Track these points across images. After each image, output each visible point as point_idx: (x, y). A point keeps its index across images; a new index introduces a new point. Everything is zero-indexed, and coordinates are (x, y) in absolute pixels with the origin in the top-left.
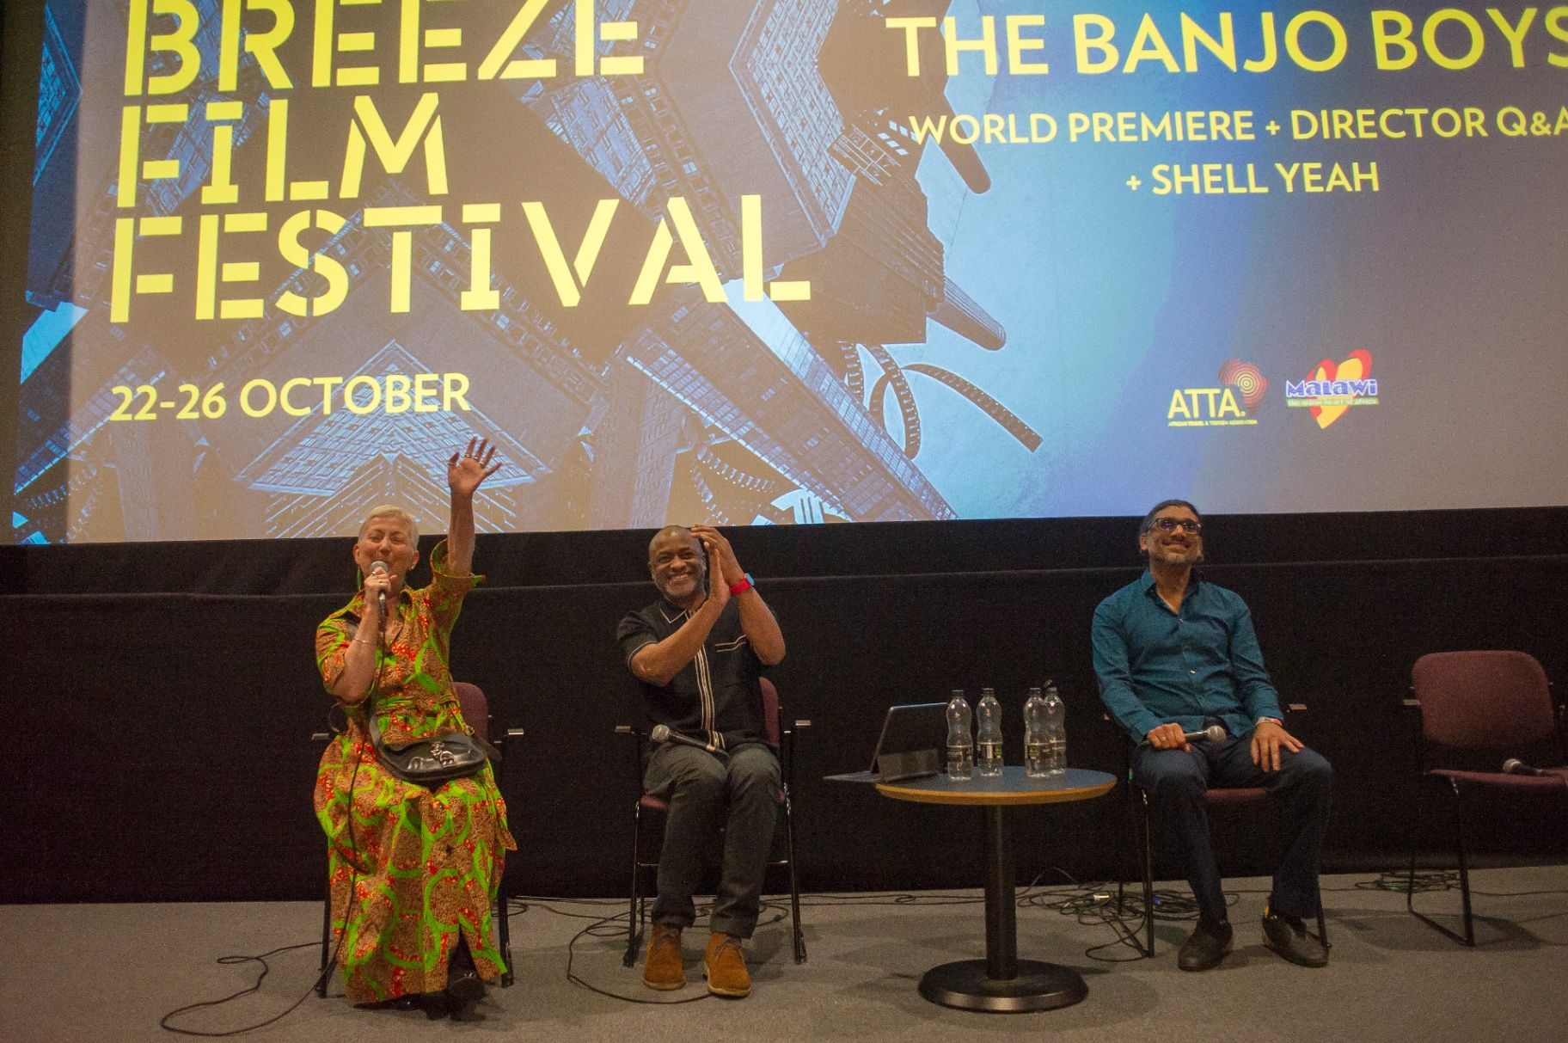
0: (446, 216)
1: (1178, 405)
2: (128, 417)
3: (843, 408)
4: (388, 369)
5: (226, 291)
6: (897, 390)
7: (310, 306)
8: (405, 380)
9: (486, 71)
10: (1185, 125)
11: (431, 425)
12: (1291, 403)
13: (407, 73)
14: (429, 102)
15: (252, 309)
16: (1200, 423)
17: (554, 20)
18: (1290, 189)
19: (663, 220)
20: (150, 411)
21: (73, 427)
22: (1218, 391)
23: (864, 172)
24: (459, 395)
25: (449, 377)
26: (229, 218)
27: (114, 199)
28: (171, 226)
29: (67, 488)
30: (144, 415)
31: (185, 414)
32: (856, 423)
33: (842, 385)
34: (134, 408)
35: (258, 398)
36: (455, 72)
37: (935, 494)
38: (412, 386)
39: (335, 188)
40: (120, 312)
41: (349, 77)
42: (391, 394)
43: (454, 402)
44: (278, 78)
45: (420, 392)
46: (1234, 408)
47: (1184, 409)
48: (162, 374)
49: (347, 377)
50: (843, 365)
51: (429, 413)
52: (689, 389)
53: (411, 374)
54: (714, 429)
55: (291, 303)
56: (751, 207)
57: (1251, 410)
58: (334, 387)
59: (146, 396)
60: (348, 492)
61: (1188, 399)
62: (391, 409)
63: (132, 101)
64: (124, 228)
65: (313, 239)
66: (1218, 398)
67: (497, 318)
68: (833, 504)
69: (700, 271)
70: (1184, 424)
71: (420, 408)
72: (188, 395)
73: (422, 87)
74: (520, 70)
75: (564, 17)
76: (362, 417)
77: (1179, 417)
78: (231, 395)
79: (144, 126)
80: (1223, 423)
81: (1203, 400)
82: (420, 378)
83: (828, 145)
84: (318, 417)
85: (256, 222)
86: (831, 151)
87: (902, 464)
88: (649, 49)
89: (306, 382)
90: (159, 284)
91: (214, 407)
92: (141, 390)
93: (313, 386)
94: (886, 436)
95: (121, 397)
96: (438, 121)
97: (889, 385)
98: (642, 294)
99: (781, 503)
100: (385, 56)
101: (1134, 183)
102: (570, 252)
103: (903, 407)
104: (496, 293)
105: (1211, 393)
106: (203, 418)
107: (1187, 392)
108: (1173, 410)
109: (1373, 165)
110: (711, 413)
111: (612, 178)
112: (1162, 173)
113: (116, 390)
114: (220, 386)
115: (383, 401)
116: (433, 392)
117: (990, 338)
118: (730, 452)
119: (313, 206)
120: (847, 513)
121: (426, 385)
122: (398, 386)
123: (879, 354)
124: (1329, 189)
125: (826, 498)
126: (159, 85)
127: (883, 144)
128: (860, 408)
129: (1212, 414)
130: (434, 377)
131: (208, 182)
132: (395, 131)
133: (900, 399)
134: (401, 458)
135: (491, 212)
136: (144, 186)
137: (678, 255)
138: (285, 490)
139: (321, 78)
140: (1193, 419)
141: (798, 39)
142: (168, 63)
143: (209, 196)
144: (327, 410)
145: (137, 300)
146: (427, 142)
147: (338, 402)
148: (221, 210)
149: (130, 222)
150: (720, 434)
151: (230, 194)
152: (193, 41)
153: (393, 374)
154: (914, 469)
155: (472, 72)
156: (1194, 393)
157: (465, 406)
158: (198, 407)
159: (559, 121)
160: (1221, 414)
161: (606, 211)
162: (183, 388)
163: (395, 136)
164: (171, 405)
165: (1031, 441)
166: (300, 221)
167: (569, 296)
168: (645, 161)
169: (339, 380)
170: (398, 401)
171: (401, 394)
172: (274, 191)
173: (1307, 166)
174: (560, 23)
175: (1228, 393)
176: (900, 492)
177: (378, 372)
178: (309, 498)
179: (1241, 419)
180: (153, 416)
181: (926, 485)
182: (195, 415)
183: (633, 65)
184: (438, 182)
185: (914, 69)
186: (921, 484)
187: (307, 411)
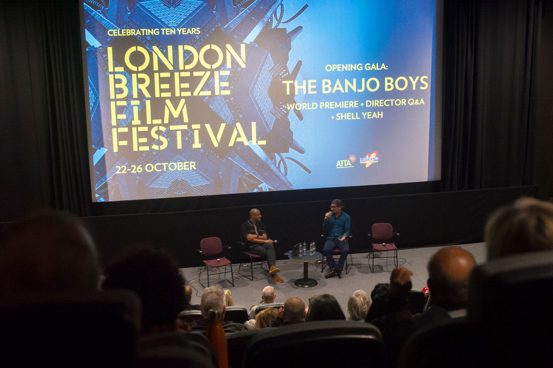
0: (188, 127)
1: (339, 164)
2: (120, 173)
3: (272, 167)
4: (178, 161)
5: (140, 144)
6: (283, 163)
7: (159, 148)
8: (182, 163)
9: (195, 94)
10: (344, 105)
11: (188, 173)
12: (361, 163)
13: (177, 94)
14: (183, 101)
15: (146, 148)
16: (343, 167)
17: (210, 82)
18: (364, 118)
19: (235, 128)
20: (125, 171)
21: (107, 175)
22: (347, 161)
23: (277, 116)
24: (193, 166)
25: (191, 163)
26: (139, 128)
27: (111, 124)
28: (126, 130)
29: (108, 188)
30: (123, 172)
31: (133, 172)
32: (275, 169)
33: (272, 162)
34: (121, 171)
35: (150, 168)
36: (188, 94)
37: (290, 183)
38: (183, 164)
39: (163, 121)
40: (116, 149)
41: (164, 95)
42: (179, 166)
43: (192, 168)
44: (147, 95)
45: (185, 166)
46: (350, 164)
47: (340, 165)
48: (127, 163)
49: (169, 163)
50: (272, 158)
51: (187, 170)
52: (241, 164)
53: (183, 161)
54: (246, 172)
55: (155, 147)
56: (254, 125)
57: (353, 164)
58: (166, 165)
59: (123, 168)
60: (170, 187)
61: (341, 162)
62: (179, 169)
63: (113, 100)
64: (114, 131)
65: (159, 133)
66: (347, 162)
67: (201, 150)
68: (270, 186)
69: (243, 139)
70: (340, 167)
71: (185, 169)
72: (133, 168)
73: (181, 97)
74: (203, 93)
75: (212, 81)
76: (173, 171)
77: (339, 166)
78: (143, 167)
79: (116, 106)
80: (347, 167)
81: (344, 162)
82: (185, 163)
83: (270, 110)
84: (163, 171)
85: (146, 129)
86: (270, 112)
87: (284, 177)
88: (231, 89)
89: (160, 164)
90: (125, 143)
91: (140, 170)
92: (122, 167)
93: (162, 165)
94: (281, 172)
95: (118, 169)
96: (185, 105)
97: (282, 162)
98: (231, 144)
99: (260, 186)
100: (172, 90)
101: (333, 117)
102: (216, 135)
103: (284, 166)
104: (200, 144)
105: (345, 161)
106: (137, 172)
107: (341, 161)
108: (338, 165)
109: (382, 112)
110: (246, 168)
111: (224, 118)
112: (338, 115)
113: (117, 167)
114: (141, 165)
115: (177, 168)
116: (188, 166)
117: (302, 151)
118: (250, 176)
119: (158, 125)
120: (273, 187)
121: (186, 164)
122: (180, 165)
123: (280, 155)
124: (373, 118)
125: (269, 185)
126: (119, 96)
127: (281, 110)
128: (276, 167)
129: (345, 165)
130: (188, 162)
131: (133, 119)
132: (176, 107)
133: (284, 164)
134: (182, 179)
135: (198, 126)
136: (118, 120)
137: (239, 135)
138: (157, 187)
139: (157, 95)
140: (341, 166)
141: (264, 86)
142: (121, 91)
143: (133, 123)
144: (165, 170)
145: (119, 147)
146: (183, 110)
147: (167, 168)
148: (137, 126)
149: (116, 129)
150: (248, 173)
151: (139, 122)
152: (126, 85)
153: (179, 162)
154: (286, 178)
155: (192, 94)
156: (342, 161)
157: (195, 168)
158: (136, 170)
159: (212, 106)
160: (347, 165)
161: (223, 126)
162: (132, 166)
163: (176, 109)
164: (130, 170)
165: (309, 172)
166: (155, 129)
167: (216, 145)
168: (231, 114)
169: (167, 164)
170: (180, 168)
171: (181, 166)
172: (149, 122)
173: (368, 113)
174: (211, 82)
175: (349, 161)
176: (283, 183)
177: (176, 161)
178: (162, 188)
179: (351, 166)
180: (126, 172)
181: (289, 181)
182: (136, 172)
183: (228, 92)
184: (186, 120)
185: (288, 93)
186: (287, 181)
187: (161, 170)
